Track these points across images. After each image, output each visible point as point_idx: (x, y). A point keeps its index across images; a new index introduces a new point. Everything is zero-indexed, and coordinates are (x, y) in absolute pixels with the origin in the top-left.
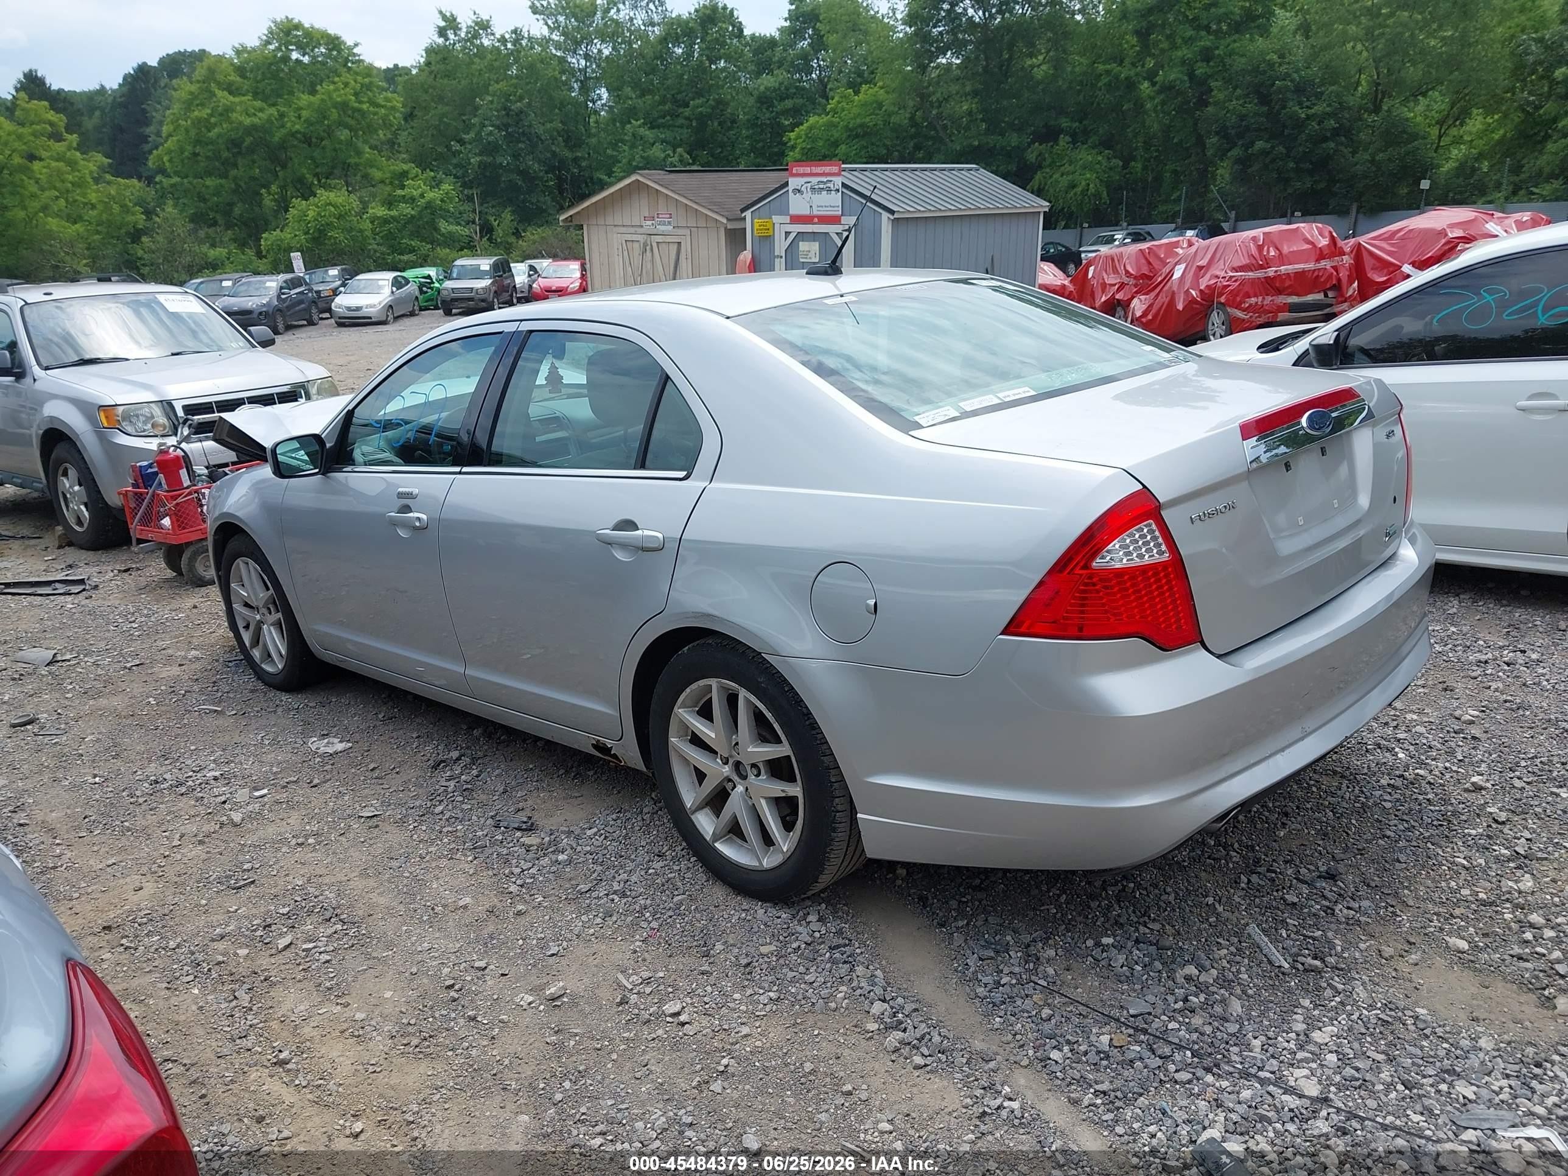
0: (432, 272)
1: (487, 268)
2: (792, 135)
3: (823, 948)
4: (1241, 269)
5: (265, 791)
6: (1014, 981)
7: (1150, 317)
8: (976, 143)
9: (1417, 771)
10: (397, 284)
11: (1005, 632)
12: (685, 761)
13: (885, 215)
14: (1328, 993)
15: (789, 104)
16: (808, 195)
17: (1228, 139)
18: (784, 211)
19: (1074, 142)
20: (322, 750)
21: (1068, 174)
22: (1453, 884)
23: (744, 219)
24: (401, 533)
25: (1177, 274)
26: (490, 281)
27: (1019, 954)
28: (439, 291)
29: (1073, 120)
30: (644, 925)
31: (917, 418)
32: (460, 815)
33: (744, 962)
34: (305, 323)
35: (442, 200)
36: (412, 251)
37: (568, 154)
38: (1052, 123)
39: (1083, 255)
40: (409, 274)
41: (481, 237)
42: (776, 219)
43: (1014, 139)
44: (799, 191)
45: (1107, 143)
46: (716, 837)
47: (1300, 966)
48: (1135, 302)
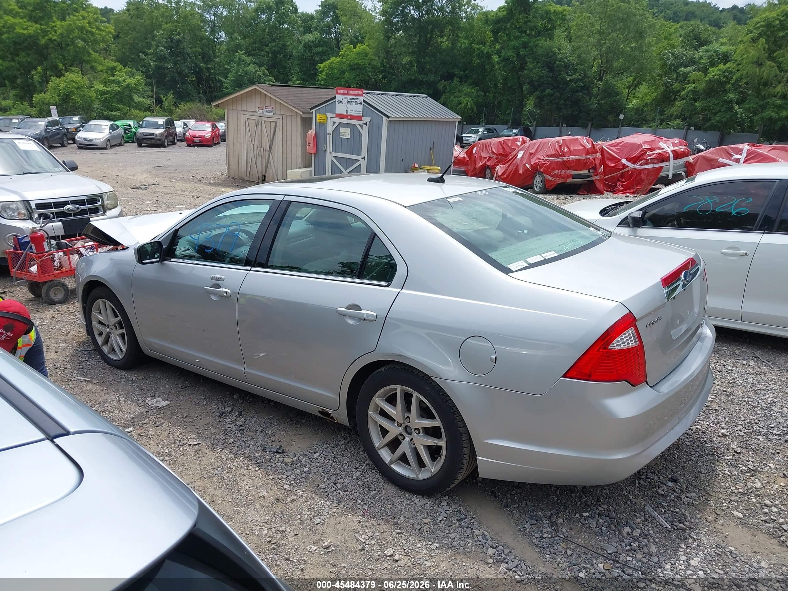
0: (131, 123)
1: (162, 123)
2: (322, 66)
3: (454, 519)
4: (551, 156)
5: (131, 429)
6: (550, 536)
7: (505, 176)
8: (413, 78)
9: (696, 426)
10: (112, 128)
11: (565, 376)
12: (376, 422)
13: (385, 118)
14: (691, 540)
15: (320, 49)
16: (345, 104)
17: (534, 87)
18: (333, 111)
19: (461, 82)
20: (155, 405)
21: (458, 97)
22: (727, 484)
23: (312, 113)
24: (213, 298)
25: (520, 155)
26: (164, 130)
27: (547, 522)
28: (135, 133)
29: (460, 71)
30: (360, 507)
31: (509, 266)
32: (243, 444)
33: (418, 527)
34: (60, 145)
35: (135, 84)
36: (118, 110)
37: (203, 65)
38: (450, 71)
39: (464, 138)
40: (118, 123)
41: (157, 105)
42: (328, 115)
43: (432, 77)
44: (341, 102)
45: (476, 84)
46: (392, 462)
47: (675, 527)
48: (498, 168)
